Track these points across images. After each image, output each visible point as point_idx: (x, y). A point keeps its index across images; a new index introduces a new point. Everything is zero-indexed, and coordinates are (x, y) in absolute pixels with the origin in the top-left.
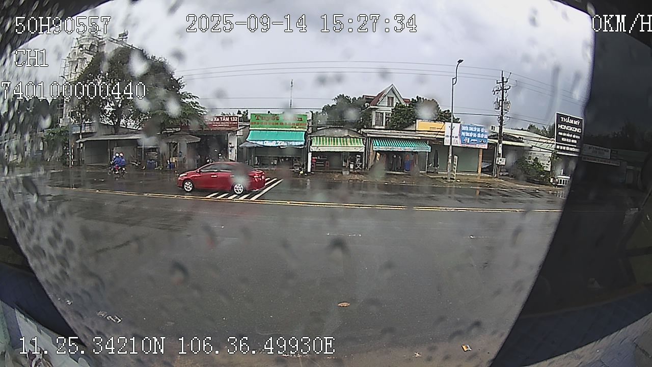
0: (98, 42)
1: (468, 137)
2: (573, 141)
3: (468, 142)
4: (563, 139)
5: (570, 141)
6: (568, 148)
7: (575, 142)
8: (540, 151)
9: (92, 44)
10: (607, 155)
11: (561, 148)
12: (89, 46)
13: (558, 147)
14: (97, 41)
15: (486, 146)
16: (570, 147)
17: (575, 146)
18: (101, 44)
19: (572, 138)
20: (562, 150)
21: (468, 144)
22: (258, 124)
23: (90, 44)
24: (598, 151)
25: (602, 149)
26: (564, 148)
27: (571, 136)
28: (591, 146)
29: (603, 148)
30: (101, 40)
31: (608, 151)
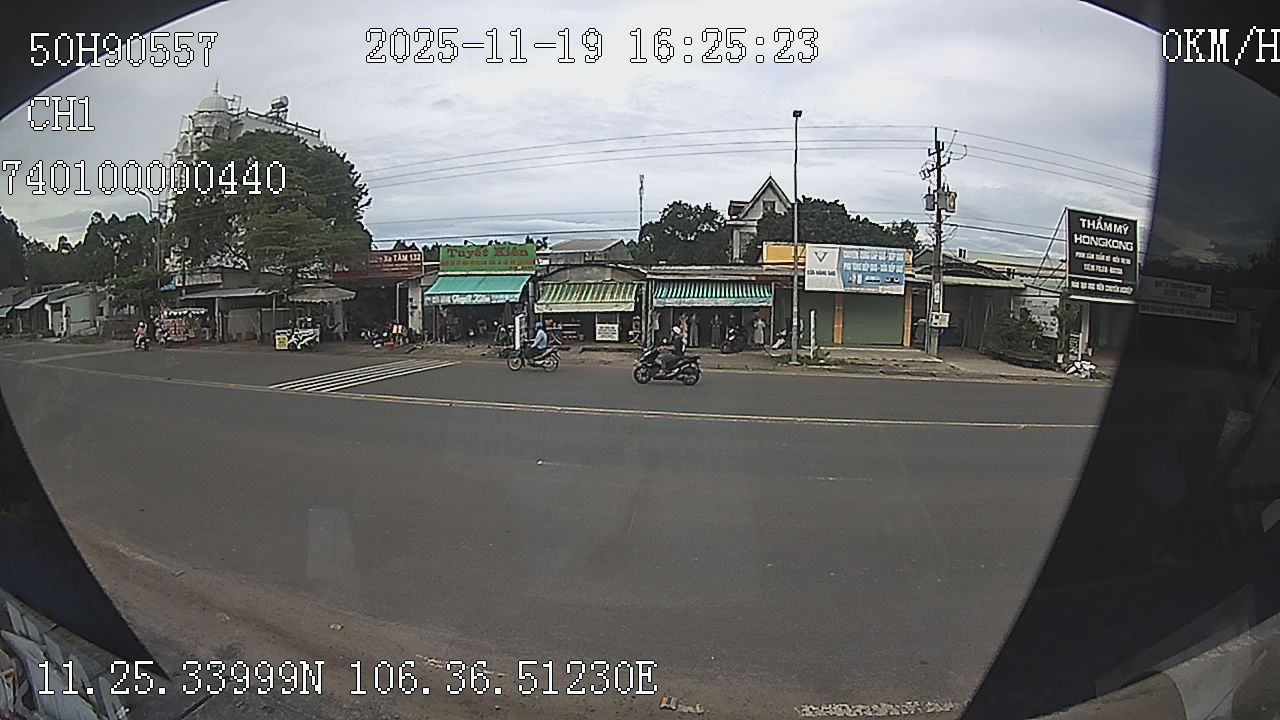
0: (231, 123)
1: (860, 272)
2: (1112, 270)
3: (859, 282)
4: (1087, 267)
5: (1106, 271)
6: (1100, 287)
7: (1120, 271)
8: (1040, 296)
9: (216, 126)
10: (1205, 298)
11: (1084, 286)
12: (212, 130)
13: (1075, 285)
14: (229, 120)
15: (900, 290)
16: (1105, 283)
17: (1120, 281)
18: (236, 124)
19: (1111, 264)
20: (1088, 292)
21: (859, 286)
22: (453, 263)
23: (213, 125)
24: (1178, 290)
25: (1190, 287)
26: (1091, 286)
27: (1108, 258)
28: (1159, 279)
29: (1189, 284)
30: (236, 118)
31: (1205, 290)
